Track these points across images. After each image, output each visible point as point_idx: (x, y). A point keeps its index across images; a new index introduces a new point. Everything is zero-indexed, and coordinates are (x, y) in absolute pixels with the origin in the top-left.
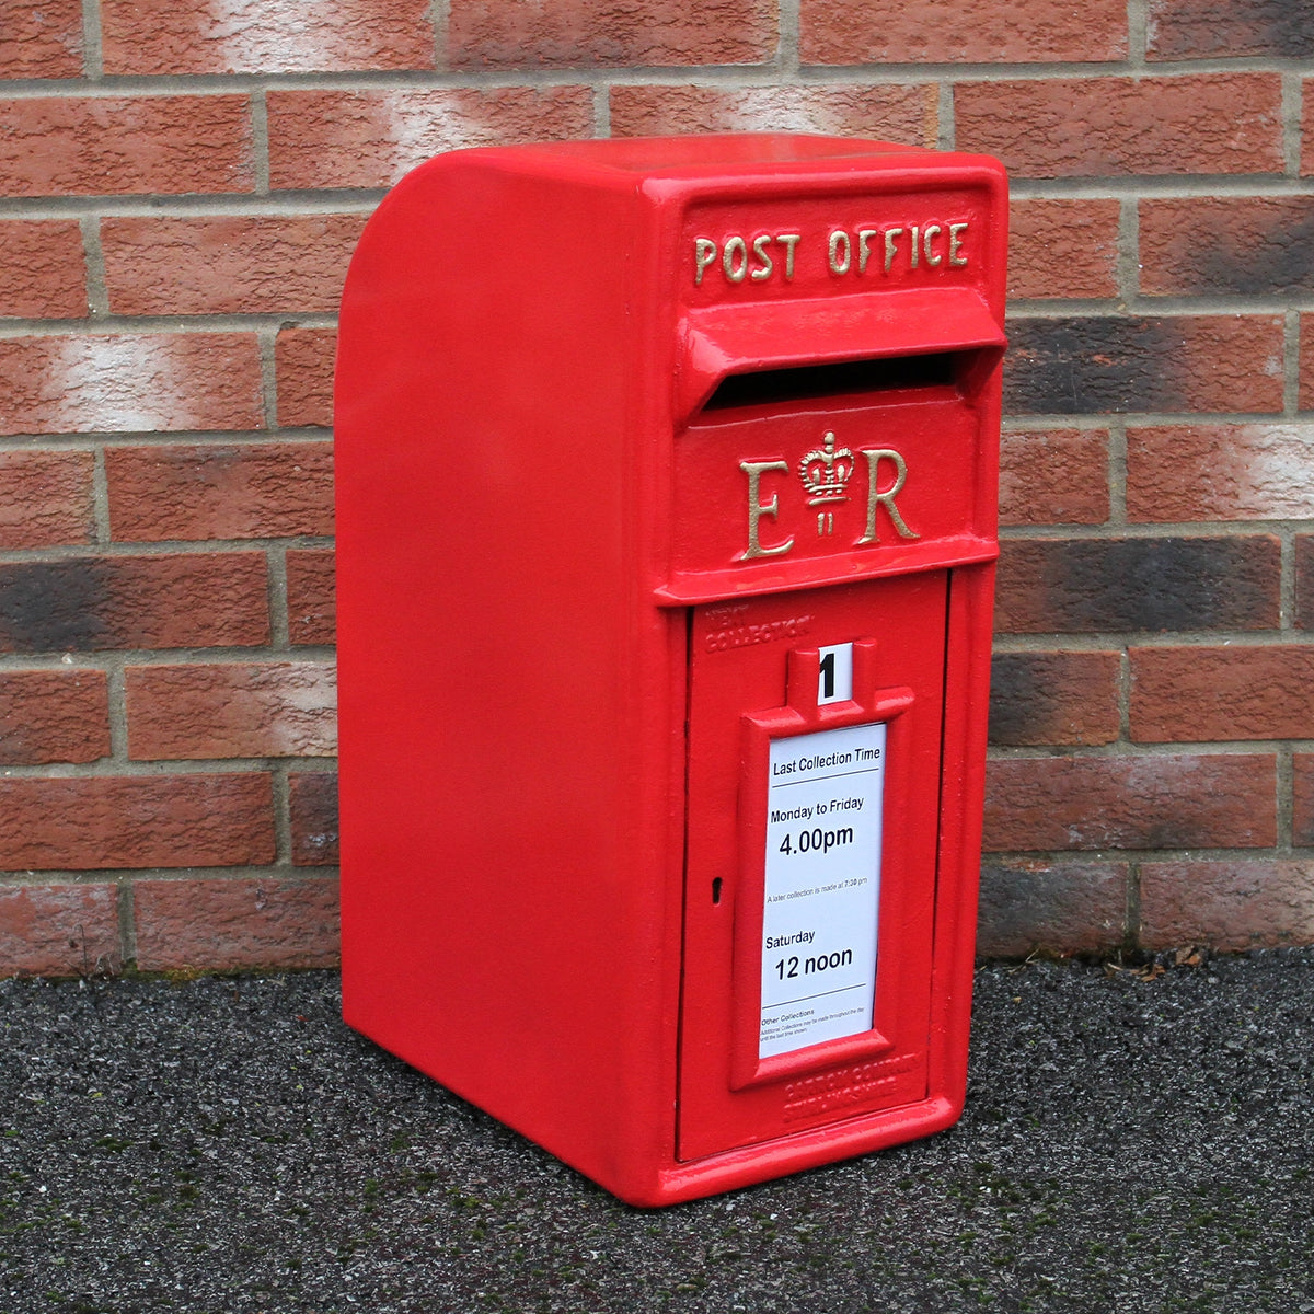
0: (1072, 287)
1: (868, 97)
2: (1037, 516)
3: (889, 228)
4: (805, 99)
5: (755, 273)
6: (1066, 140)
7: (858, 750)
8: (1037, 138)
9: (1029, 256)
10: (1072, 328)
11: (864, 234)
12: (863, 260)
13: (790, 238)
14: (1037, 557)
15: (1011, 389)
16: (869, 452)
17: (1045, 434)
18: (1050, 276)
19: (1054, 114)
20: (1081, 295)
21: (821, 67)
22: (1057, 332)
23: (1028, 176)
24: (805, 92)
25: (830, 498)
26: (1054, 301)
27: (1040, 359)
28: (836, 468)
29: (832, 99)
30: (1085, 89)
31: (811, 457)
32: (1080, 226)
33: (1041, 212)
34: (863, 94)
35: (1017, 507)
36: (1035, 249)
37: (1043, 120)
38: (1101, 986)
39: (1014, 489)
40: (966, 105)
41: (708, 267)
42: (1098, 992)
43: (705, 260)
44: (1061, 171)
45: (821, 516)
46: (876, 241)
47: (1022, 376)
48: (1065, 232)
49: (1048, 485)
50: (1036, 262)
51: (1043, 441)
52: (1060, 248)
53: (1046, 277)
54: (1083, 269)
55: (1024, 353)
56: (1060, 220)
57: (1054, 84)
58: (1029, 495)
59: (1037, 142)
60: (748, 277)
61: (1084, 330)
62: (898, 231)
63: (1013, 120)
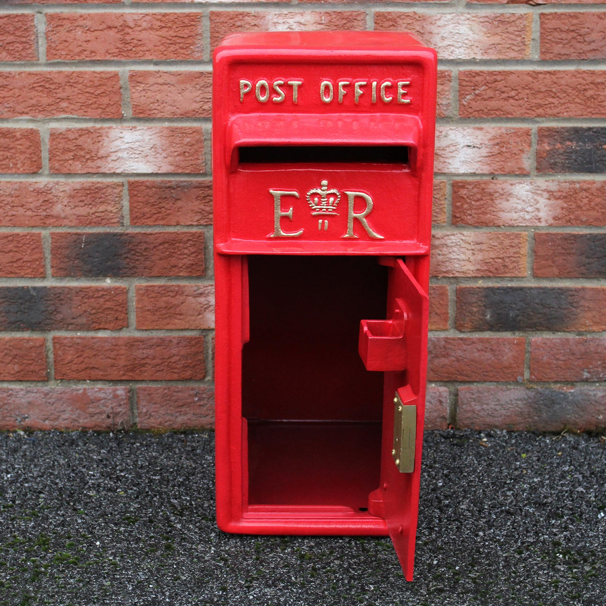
0: (594, 112)
1: (498, 19)
2: (574, 222)
3: (357, 82)
4: (468, 19)
5: (275, 99)
6: (594, 41)
8: (580, 40)
9: (574, 97)
10: (593, 132)
11: (341, 84)
12: (341, 97)
13: (296, 83)
14: (573, 241)
15: (563, 161)
16: (348, 193)
17: (579, 183)
18: (583, 107)
19: (588, 28)
20: (598, 116)
21: (477, 4)
22: (586, 134)
23: (574, 58)
24: (468, 16)
25: (324, 213)
26: (585, 119)
27: (578, 146)
28: (328, 199)
29: (482, 20)
30: (603, 17)
31: (313, 191)
32: (599, 83)
33: (580, 75)
34: (496, 17)
35: (564, 217)
36: (577, 94)
37: (583, 31)
38: (599, 448)
39: (563, 208)
40: (546, 24)
41: (246, 94)
42: (598, 451)
43: (244, 91)
44: (591, 56)
45: (320, 221)
46: (350, 87)
47: (568, 154)
48: (591, 86)
49: (579, 207)
50: (577, 100)
51: (578, 186)
52: (589, 93)
53: (581, 107)
54: (600, 104)
55: (570, 143)
56: (589, 79)
57: (588, 14)
58: (570, 212)
59: (579, 42)
60: (270, 100)
61: (599, 133)
62: (364, 83)
63: (568, 31)
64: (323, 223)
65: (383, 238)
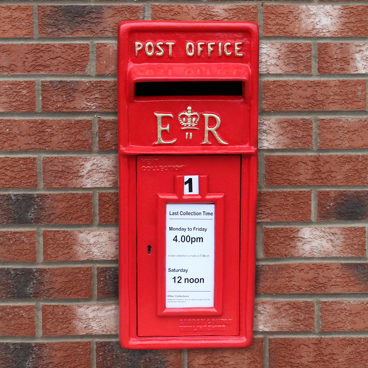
3: (209, 43)
5: (157, 54)
7: (204, 212)
11: (199, 44)
12: (199, 52)
13: (170, 44)
16: (205, 114)
25: (189, 128)
28: (192, 118)
31: (182, 114)
41: (139, 51)
43: (138, 49)
45: (187, 133)
46: (205, 46)
60: (154, 54)
62: (214, 43)
64: (189, 135)
65: (227, 144)
